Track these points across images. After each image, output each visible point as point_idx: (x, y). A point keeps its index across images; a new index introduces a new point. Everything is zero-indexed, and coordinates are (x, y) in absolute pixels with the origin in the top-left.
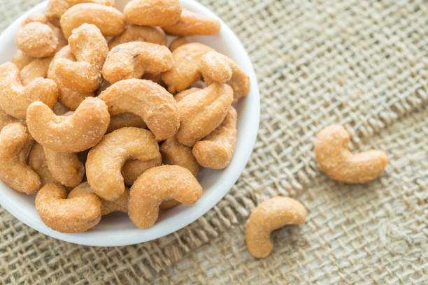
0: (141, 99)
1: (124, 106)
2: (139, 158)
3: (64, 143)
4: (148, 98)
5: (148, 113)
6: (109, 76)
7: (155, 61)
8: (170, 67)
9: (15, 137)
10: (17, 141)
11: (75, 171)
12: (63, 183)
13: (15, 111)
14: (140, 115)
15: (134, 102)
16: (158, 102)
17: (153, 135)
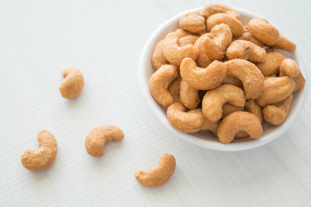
0: (247, 72)
1: (236, 73)
2: (233, 104)
3: (198, 82)
4: (251, 73)
5: (247, 80)
6: (230, 54)
7: (257, 54)
8: (264, 60)
9: (168, 72)
10: (169, 74)
11: (195, 100)
12: (186, 105)
13: (172, 59)
14: (242, 81)
15: (242, 72)
16: (255, 77)
17: (245, 93)
